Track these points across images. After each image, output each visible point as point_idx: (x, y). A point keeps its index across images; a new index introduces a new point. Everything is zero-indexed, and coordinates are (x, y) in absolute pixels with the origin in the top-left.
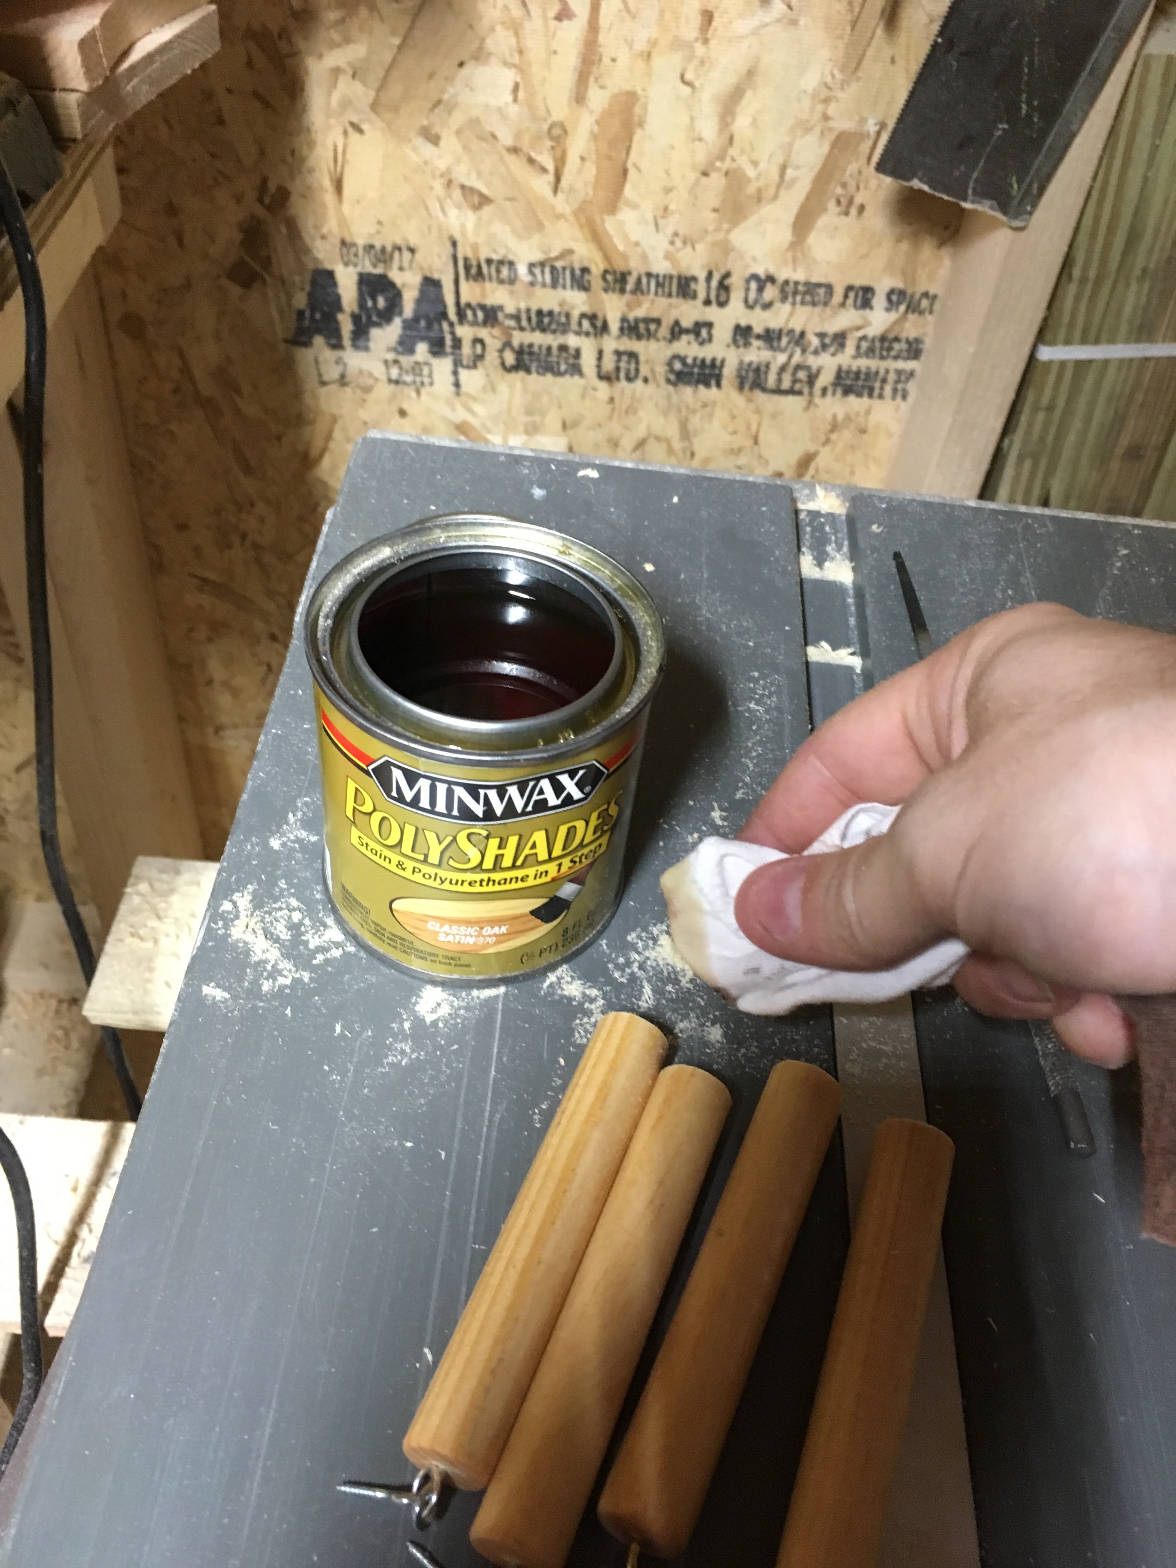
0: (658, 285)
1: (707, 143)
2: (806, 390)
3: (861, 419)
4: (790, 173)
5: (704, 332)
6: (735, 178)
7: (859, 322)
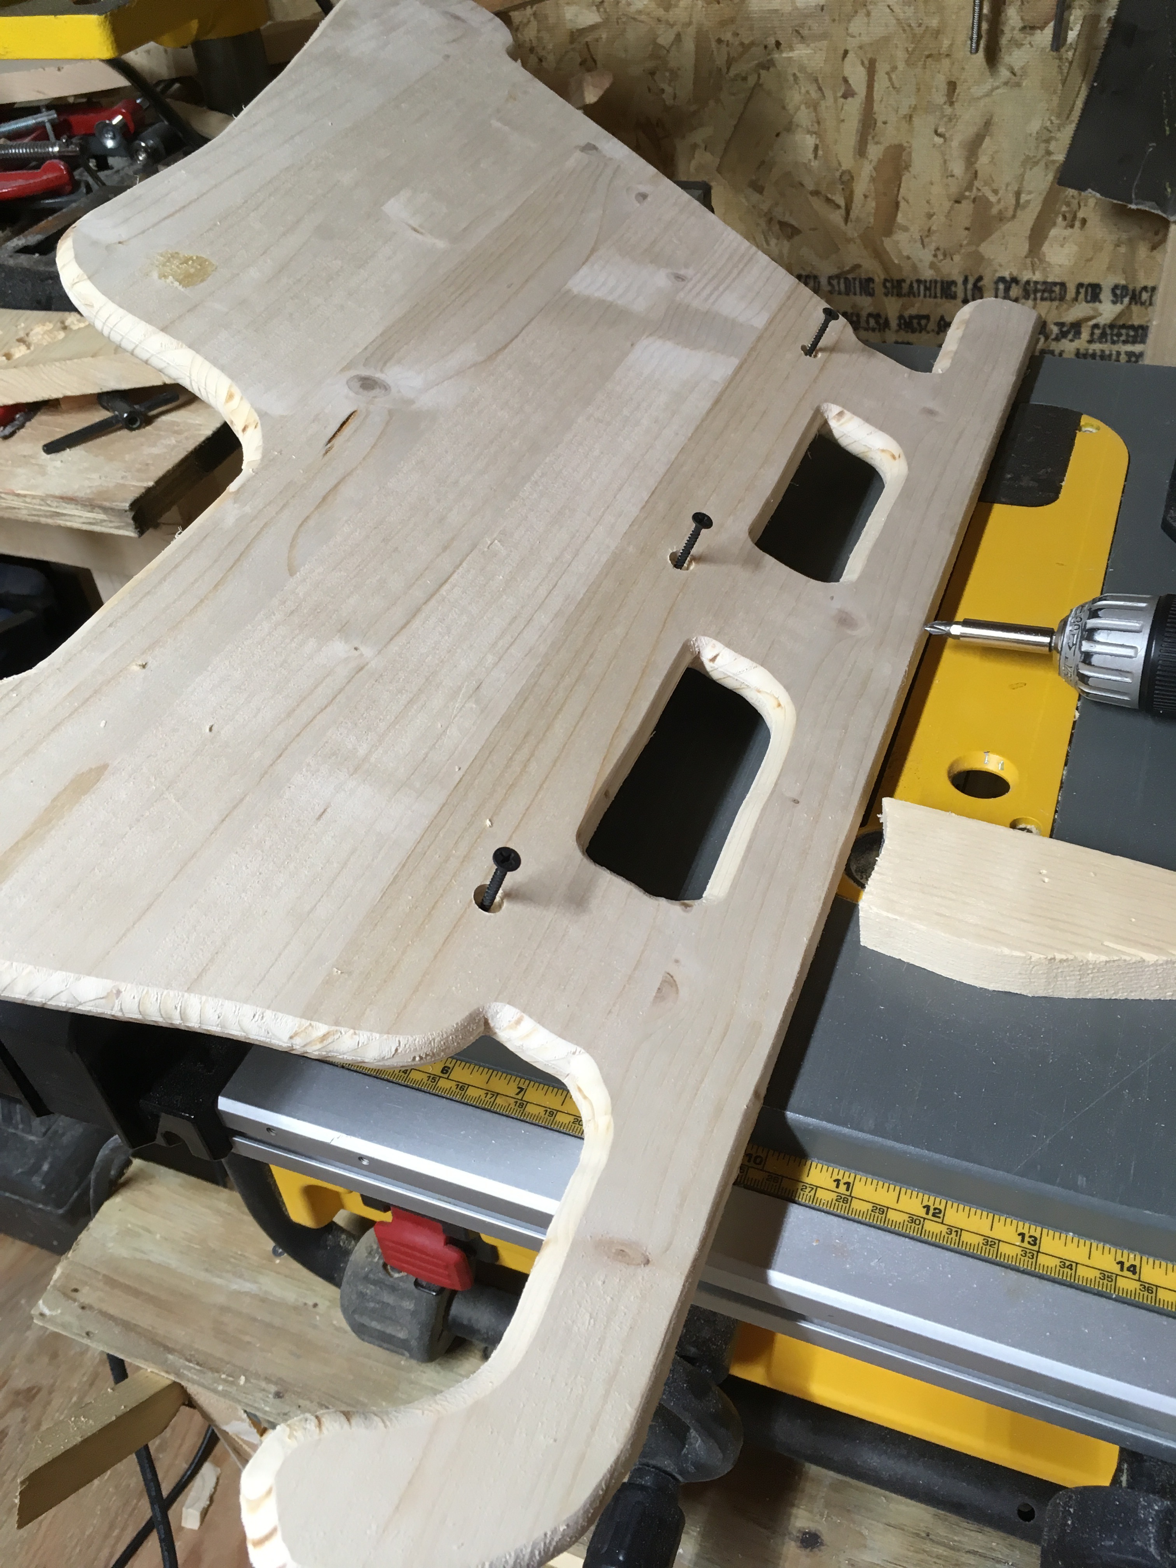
0: (926, 289)
1: (957, 179)
4: (1024, 198)
6: (981, 204)
7: (1091, 313)
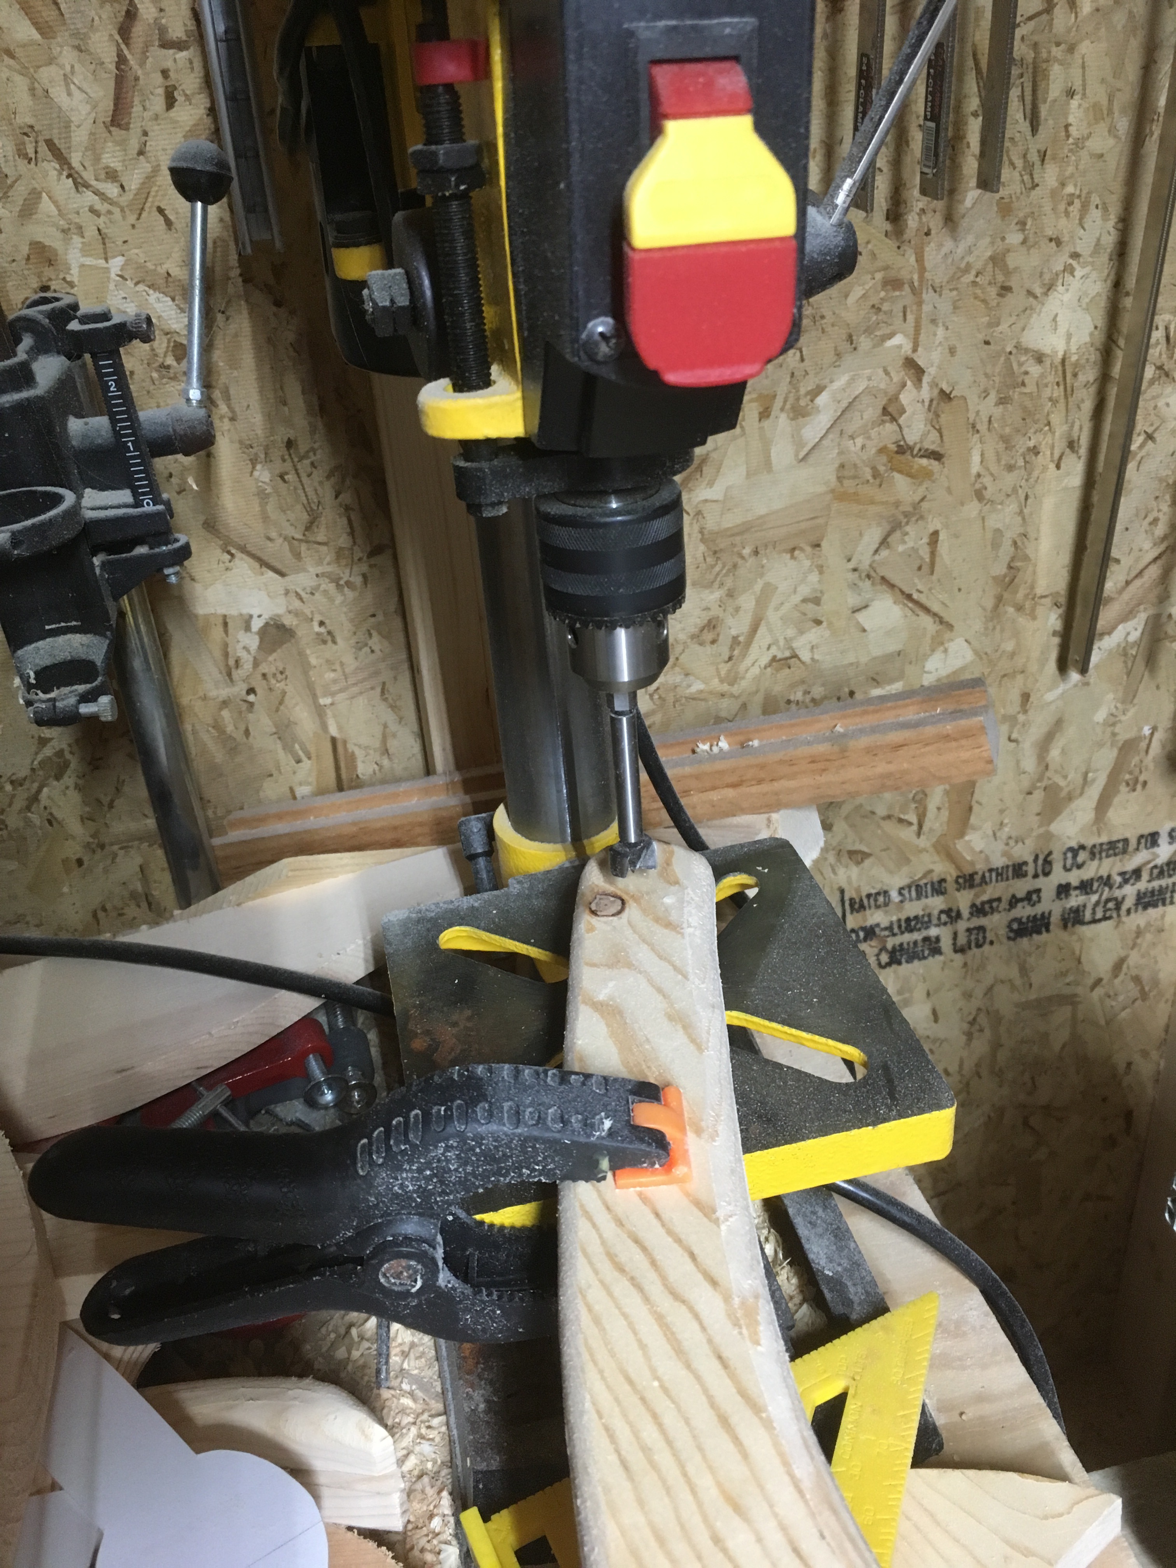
0: (998, 874)
1: (1030, 774)
2: (1115, 915)
3: (1159, 923)
4: (1091, 775)
5: (1034, 897)
6: (1051, 790)
7: (1149, 857)
